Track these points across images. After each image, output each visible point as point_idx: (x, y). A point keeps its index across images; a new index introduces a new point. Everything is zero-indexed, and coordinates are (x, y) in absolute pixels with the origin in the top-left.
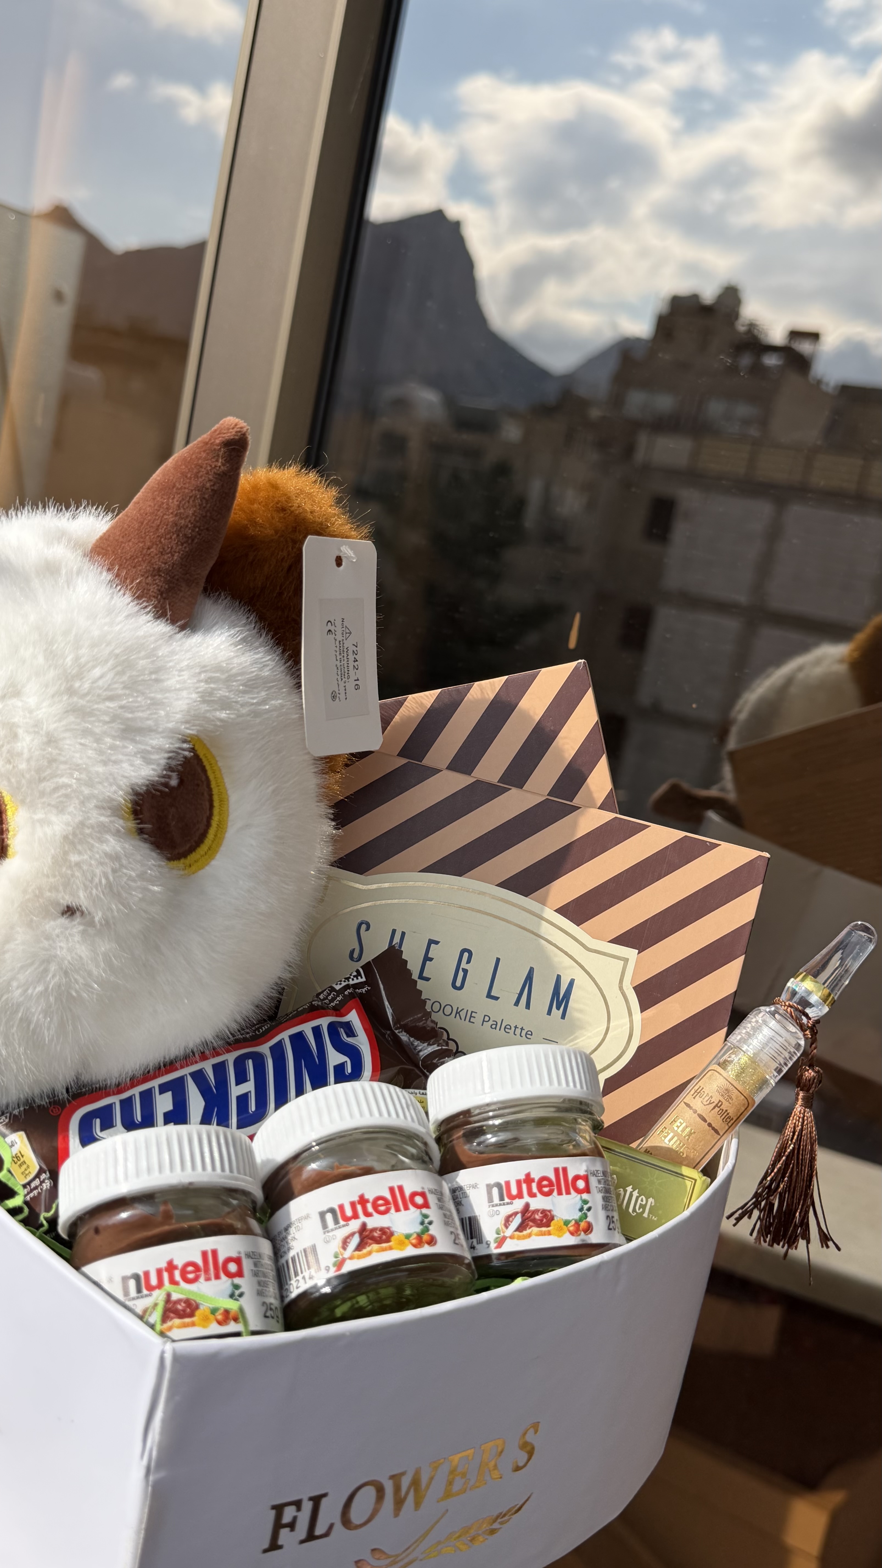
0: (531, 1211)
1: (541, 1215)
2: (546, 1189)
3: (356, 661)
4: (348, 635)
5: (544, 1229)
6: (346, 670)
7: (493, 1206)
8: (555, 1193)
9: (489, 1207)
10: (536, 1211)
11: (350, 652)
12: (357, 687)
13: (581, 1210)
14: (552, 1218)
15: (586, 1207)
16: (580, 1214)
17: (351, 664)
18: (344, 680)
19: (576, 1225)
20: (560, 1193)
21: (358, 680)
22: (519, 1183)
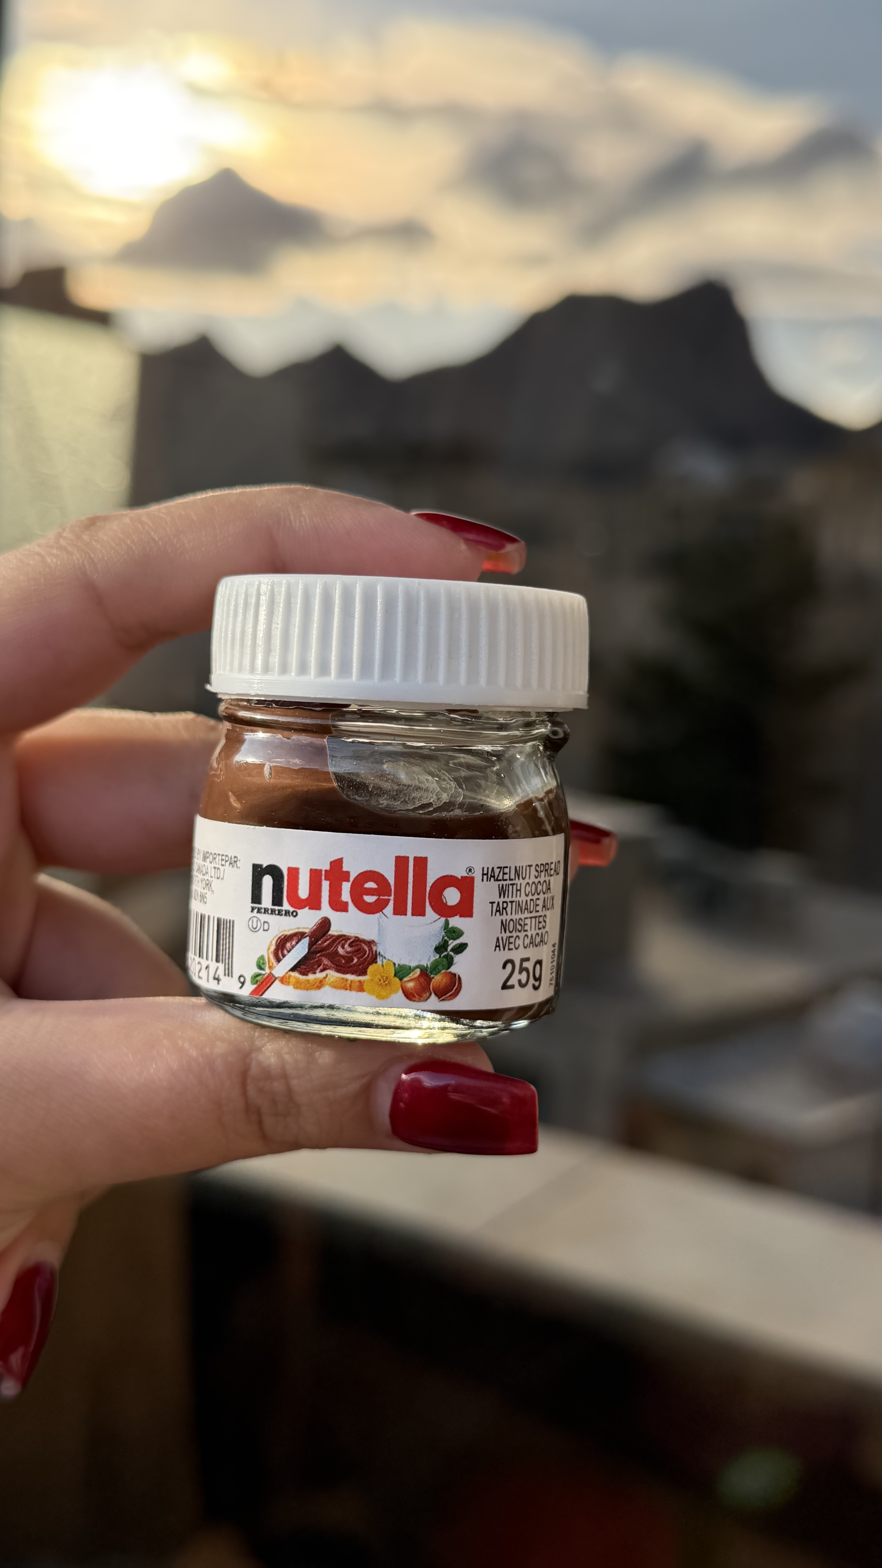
14: (374, 958)
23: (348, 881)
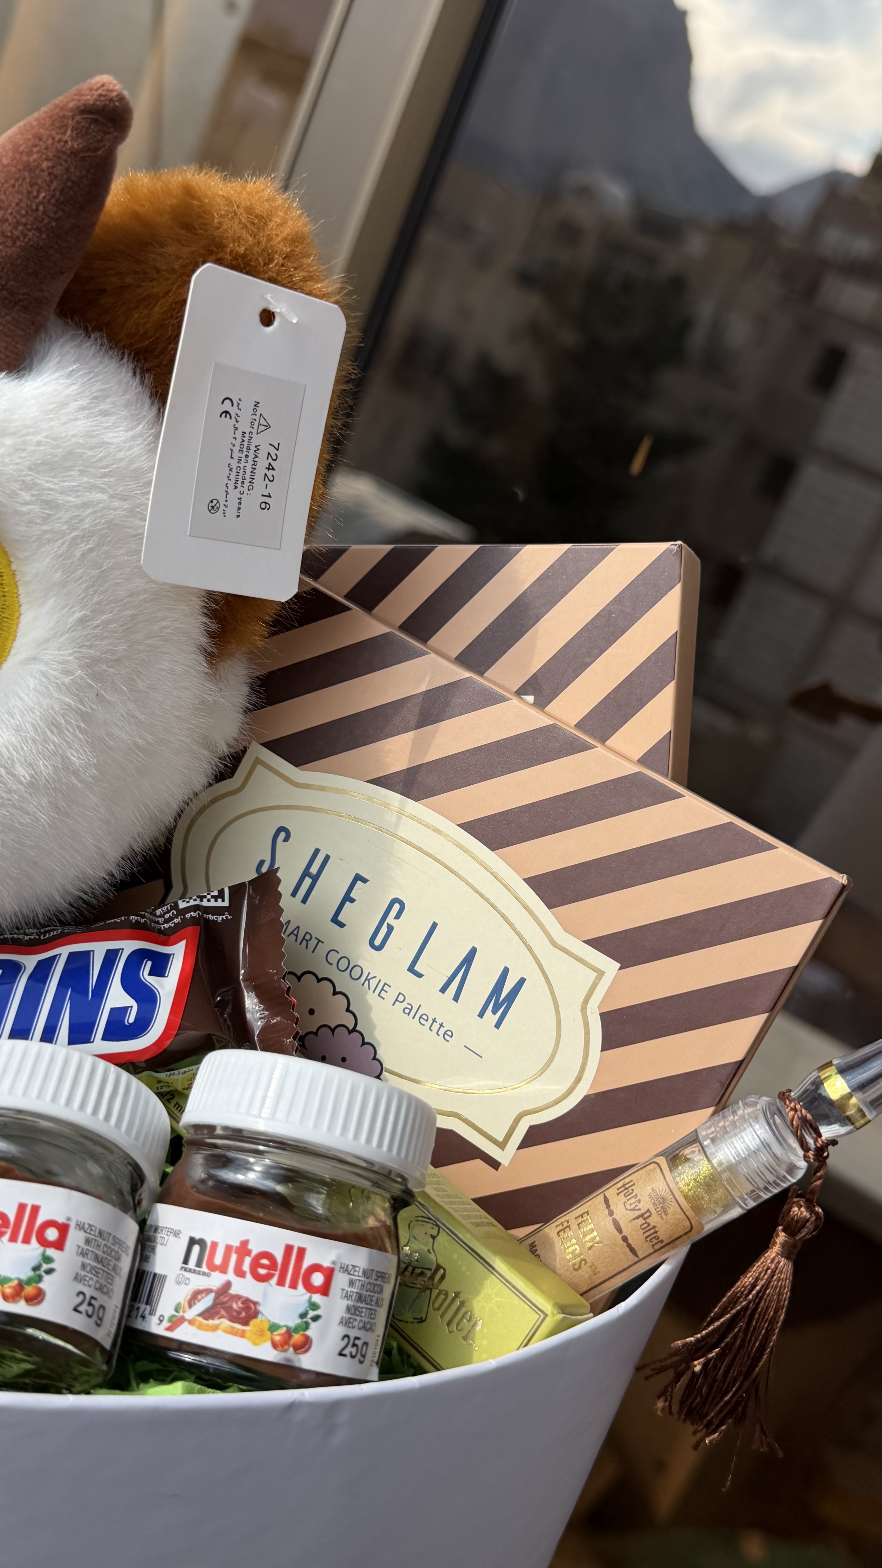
0: (231, 1294)
1: (240, 1305)
2: (262, 1271)
3: (270, 468)
4: (263, 428)
5: (238, 1326)
6: (248, 476)
7: (186, 1270)
8: (274, 1280)
9: (181, 1270)
10: (238, 1297)
11: (262, 454)
12: (265, 506)
13: (303, 1316)
14: (256, 1314)
15: (312, 1314)
16: (299, 1321)
17: (261, 469)
18: (240, 489)
19: (286, 1336)
20: (281, 1283)
21: (270, 496)
22: (229, 1248)
23: (250, 1256)
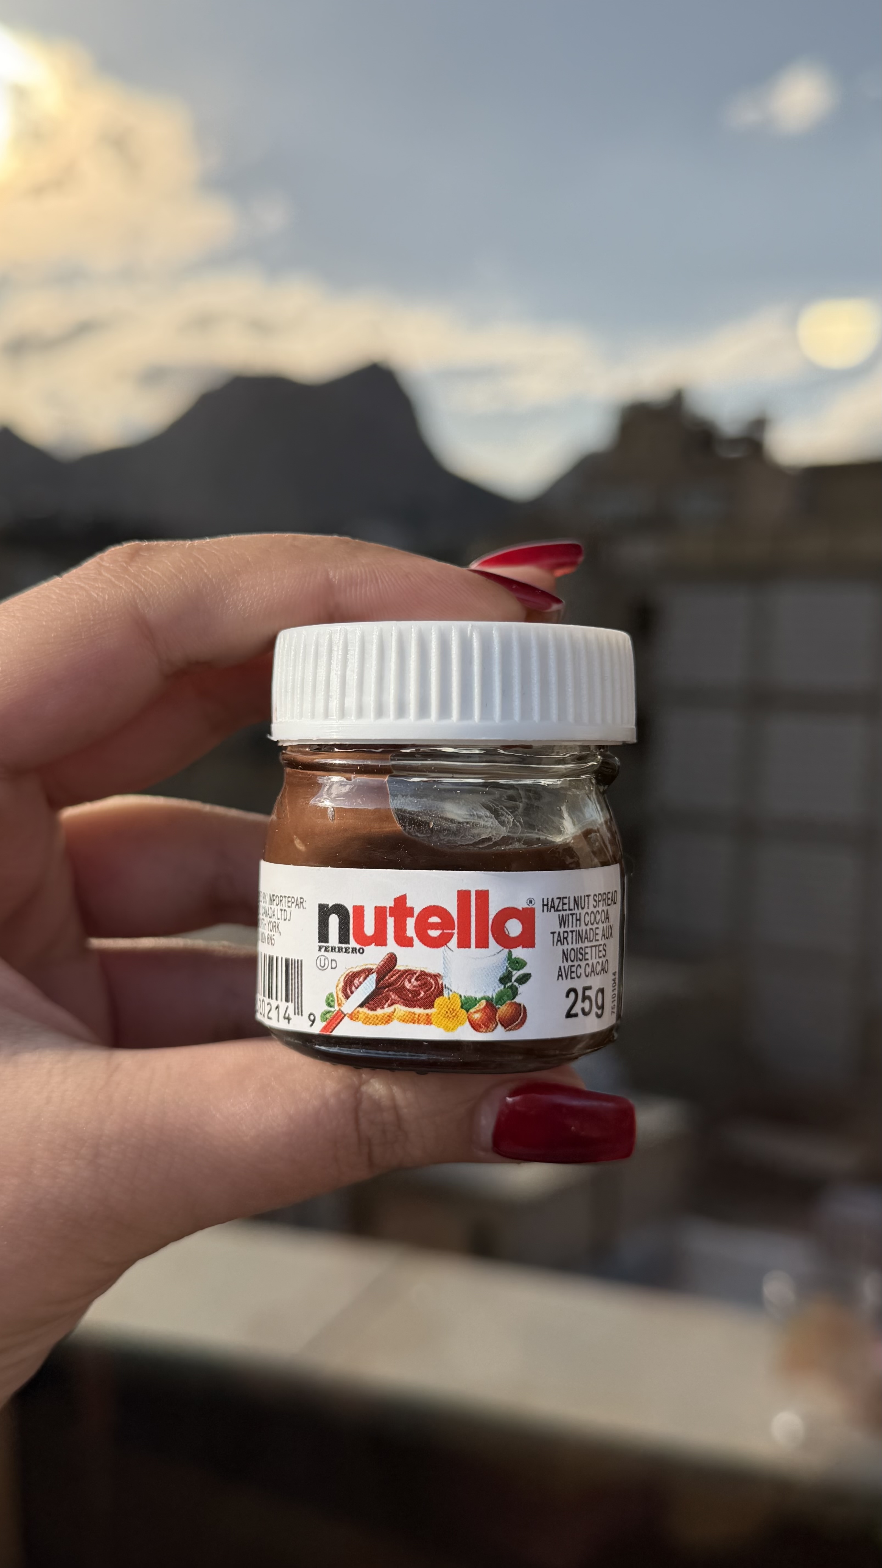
8: (454, 942)
10: (409, 973)
19: (488, 1011)
23: (412, 916)
